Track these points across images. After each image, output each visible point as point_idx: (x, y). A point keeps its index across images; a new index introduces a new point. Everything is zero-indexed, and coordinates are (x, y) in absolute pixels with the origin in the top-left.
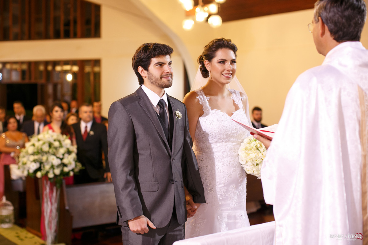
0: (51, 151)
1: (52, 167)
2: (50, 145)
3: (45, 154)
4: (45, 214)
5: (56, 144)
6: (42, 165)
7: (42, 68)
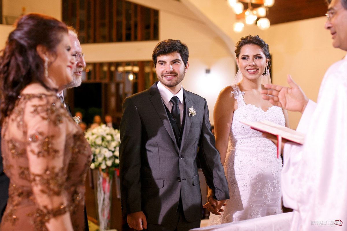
0: (103, 144)
1: (105, 159)
2: (103, 139)
3: (98, 147)
4: (99, 202)
5: (109, 138)
6: (96, 157)
7: (105, 68)
